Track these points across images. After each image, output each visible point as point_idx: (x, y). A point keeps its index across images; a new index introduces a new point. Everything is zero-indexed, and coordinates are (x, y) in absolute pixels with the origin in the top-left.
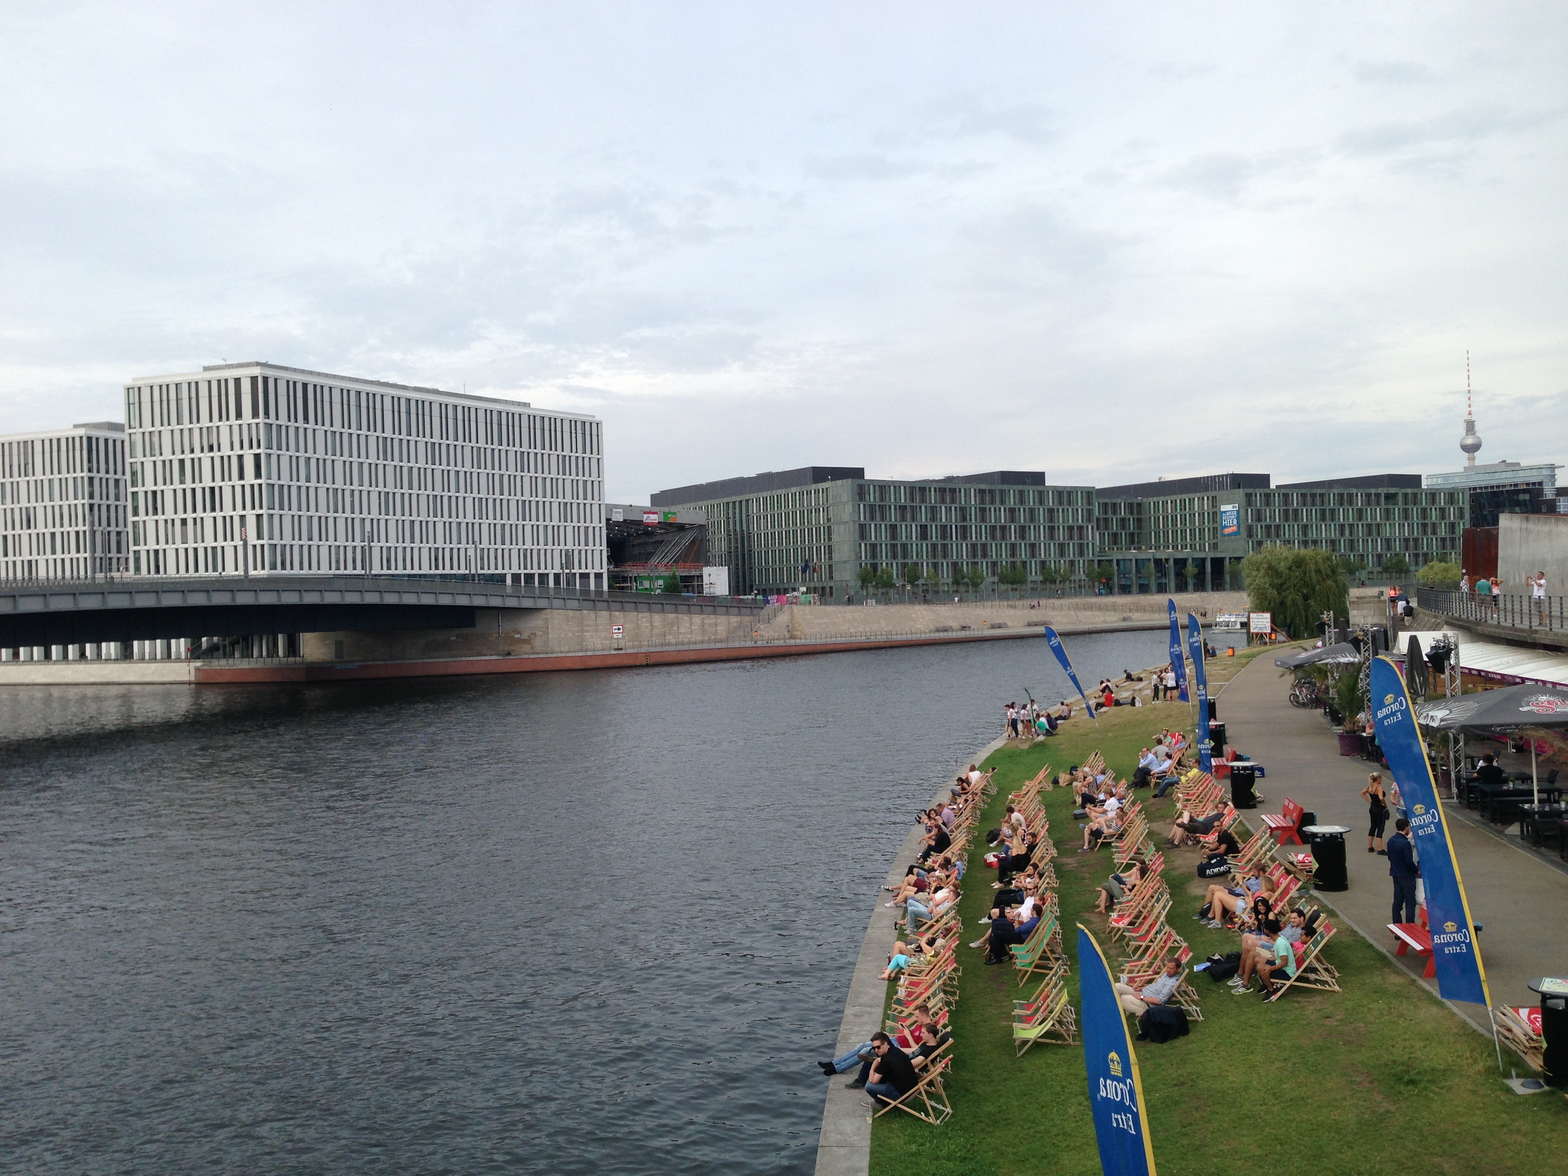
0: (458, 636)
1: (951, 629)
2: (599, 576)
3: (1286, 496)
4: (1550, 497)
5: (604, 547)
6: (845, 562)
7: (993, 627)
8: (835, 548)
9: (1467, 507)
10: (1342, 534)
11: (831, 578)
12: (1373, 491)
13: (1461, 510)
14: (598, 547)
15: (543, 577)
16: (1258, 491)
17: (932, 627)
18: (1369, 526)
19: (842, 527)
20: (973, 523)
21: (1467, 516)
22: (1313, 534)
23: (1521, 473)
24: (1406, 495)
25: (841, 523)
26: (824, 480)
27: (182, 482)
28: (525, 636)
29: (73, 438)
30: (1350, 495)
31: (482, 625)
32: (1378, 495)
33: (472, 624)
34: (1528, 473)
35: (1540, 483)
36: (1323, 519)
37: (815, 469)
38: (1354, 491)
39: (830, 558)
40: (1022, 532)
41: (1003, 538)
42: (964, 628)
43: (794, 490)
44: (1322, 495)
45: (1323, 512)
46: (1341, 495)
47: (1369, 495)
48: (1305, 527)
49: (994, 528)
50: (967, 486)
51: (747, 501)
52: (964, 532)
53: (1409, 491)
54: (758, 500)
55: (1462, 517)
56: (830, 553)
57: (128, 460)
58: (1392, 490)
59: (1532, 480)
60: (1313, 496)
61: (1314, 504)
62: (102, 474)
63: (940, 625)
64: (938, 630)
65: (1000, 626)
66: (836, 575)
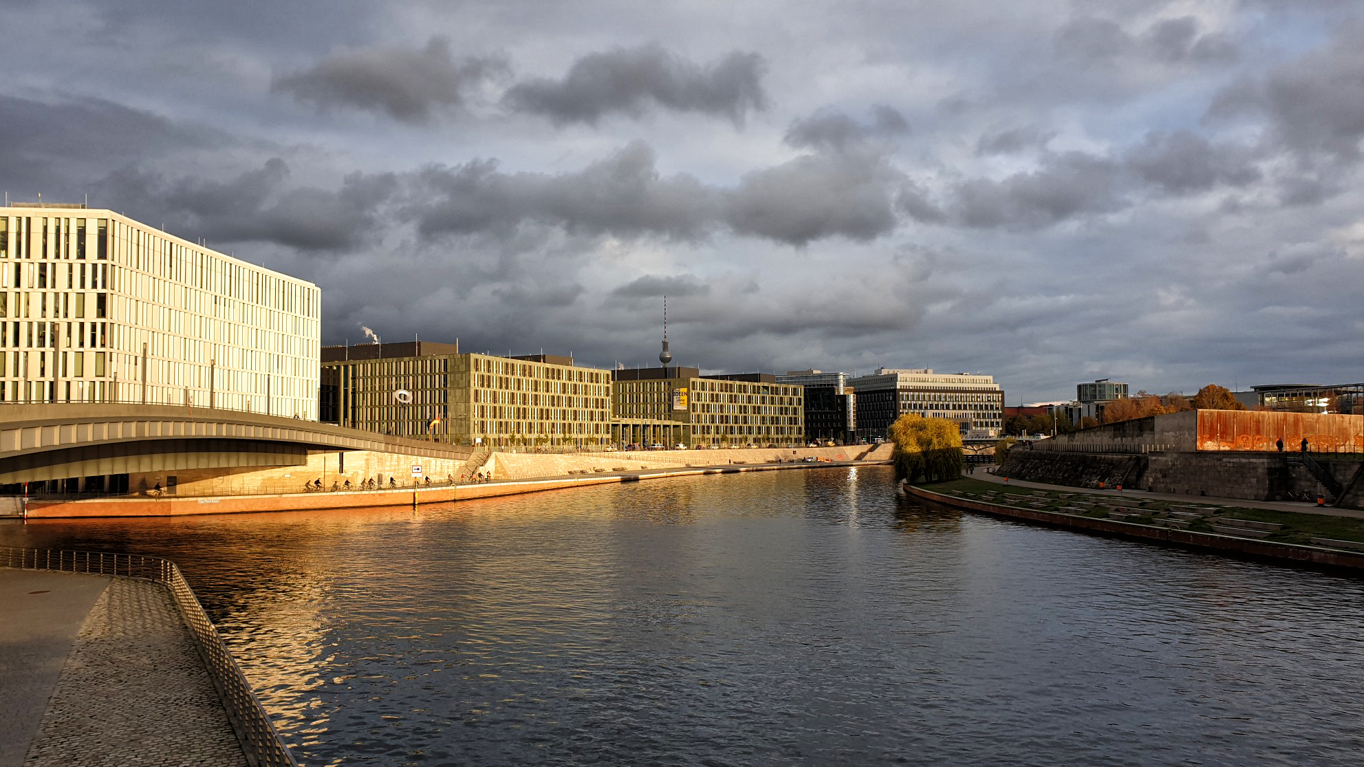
4: (841, 393)
6: (461, 419)
9: (802, 397)
10: (741, 413)
12: (756, 384)
13: (800, 399)
16: (698, 380)
18: (754, 407)
21: (803, 403)
23: (824, 378)
24: (772, 388)
30: (745, 386)
32: (759, 387)
35: (836, 385)
38: (746, 383)
41: (559, 405)
44: (731, 385)
45: (731, 396)
46: (740, 386)
47: (754, 387)
51: (353, 366)
52: (536, 400)
53: (774, 385)
54: (366, 365)
55: (800, 404)
58: (766, 384)
60: (727, 385)
61: (727, 391)
66: (451, 429)
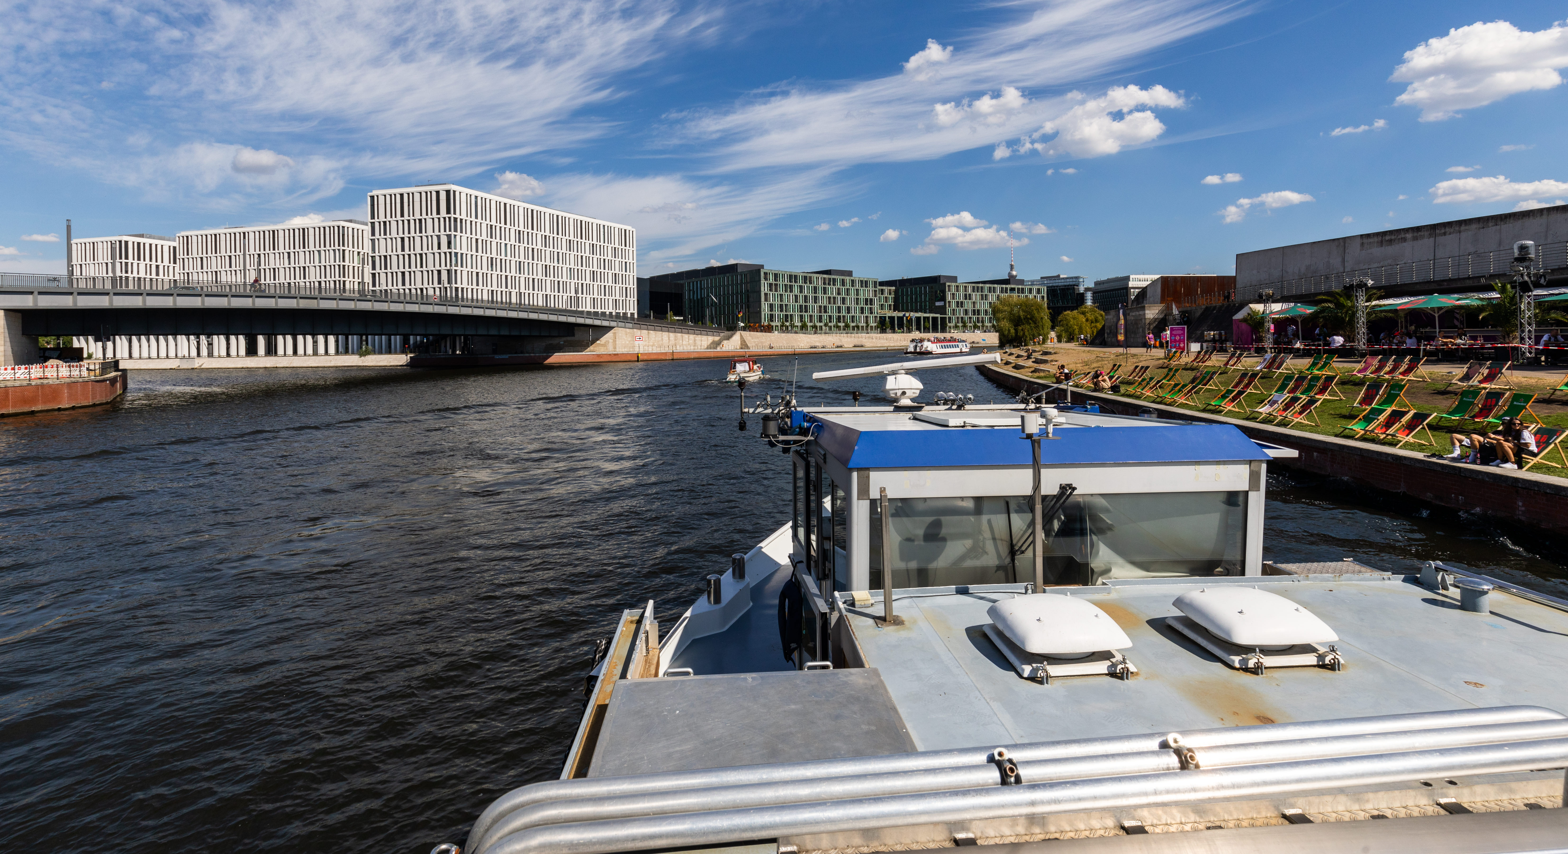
0: (564, 341)
2: (633, 313)
3: (966, 287)
4: (1082, 291)
5: (635, 296)
7: (838, 347)
8: (751, 306)
11: (749, 321)
12: (1004, 286)
16: (953, 284)
19: (755, 294)
20: (820, 295)
21: (1046, 299)
22: (977, 307)
23: (1068, 281)
24: (1019, 289)
25: (755, 292)
27: (403, 251)
28: (603, 342)
29: (334, 227)
30: (994, 288)
32: (1007, 288)
33: (573, 335)
35: (1077, 285)
36: (982, 299)
39: (748, 311)
40: (844, 300)
41: (834, 303)
42: (823, 347)
44: (982, 288)
45: (982, 295)
46: (990, 288)
47: (1002, 288)
48: (974, 303)
49: (830, 298)
50: (818, 275)
52: (816, 299)
53: (1020, 286)
55: (1043, 300)
56: (748, 308)
58: (1013, 286)
59: (1073, 284)
60: (978, 287)
61: (978, 292)
62: (351, 248)
63: (813, 345)
64: (811, 348)
65: (841, 347)
66: (751, 319)
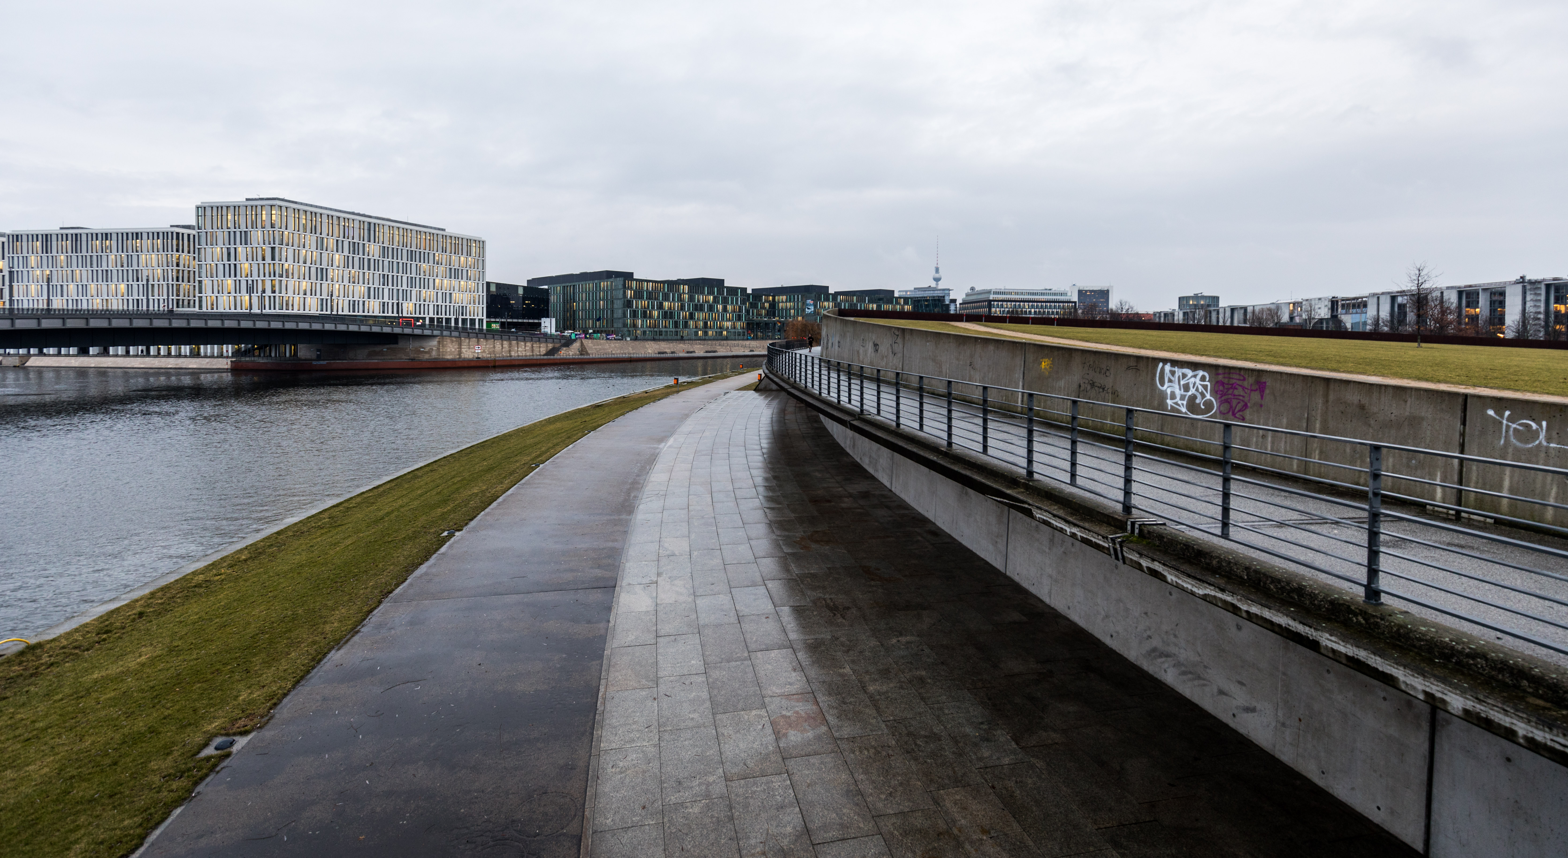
0: (387, 349)
1: (666, 353)
2: (481, 321)
3: (835, 296)
4: (947, 302)
5: (485, 306)
6: (619, 318)
7: (688, 352)
8: (615, 311)
11: (613, 327)
12: (873, 296)
13: (910, 305)
14: (481, 306)
15: (448, 320)
16: (823, 294)
17: (656, 352)
19: (619, 301)
23: (936, 292)
24: (887, 299)
25: (618, 299)
26: (611, 277)
27: (229, 260)
28: (427, 350)
29: (167, 233)
30: (863, 298)
31: (401, 344)
32: (875, 298)
33: (397, 343)
34: (939, 292)
35: (944, 297)
37: (607, 272)
38: (865, 296)
39: (613, 316)
40: (711, 307)
42: (672, 353)
43: (596, 281)
44: (851, 297)
46: (860, 298)
47: (871, 298)
50: (683, 283)
51: (574, 286)
53: (889, 297)
54: (579, 286)
56: (613, 314)
57: (197, 246)
58: (881, 296)
59: (941, 295)
60: (848, 297)
62: (186, 253)
63: (660, 351)
64: (659, 353)
65: (691, 352)
66: (615, 325)
